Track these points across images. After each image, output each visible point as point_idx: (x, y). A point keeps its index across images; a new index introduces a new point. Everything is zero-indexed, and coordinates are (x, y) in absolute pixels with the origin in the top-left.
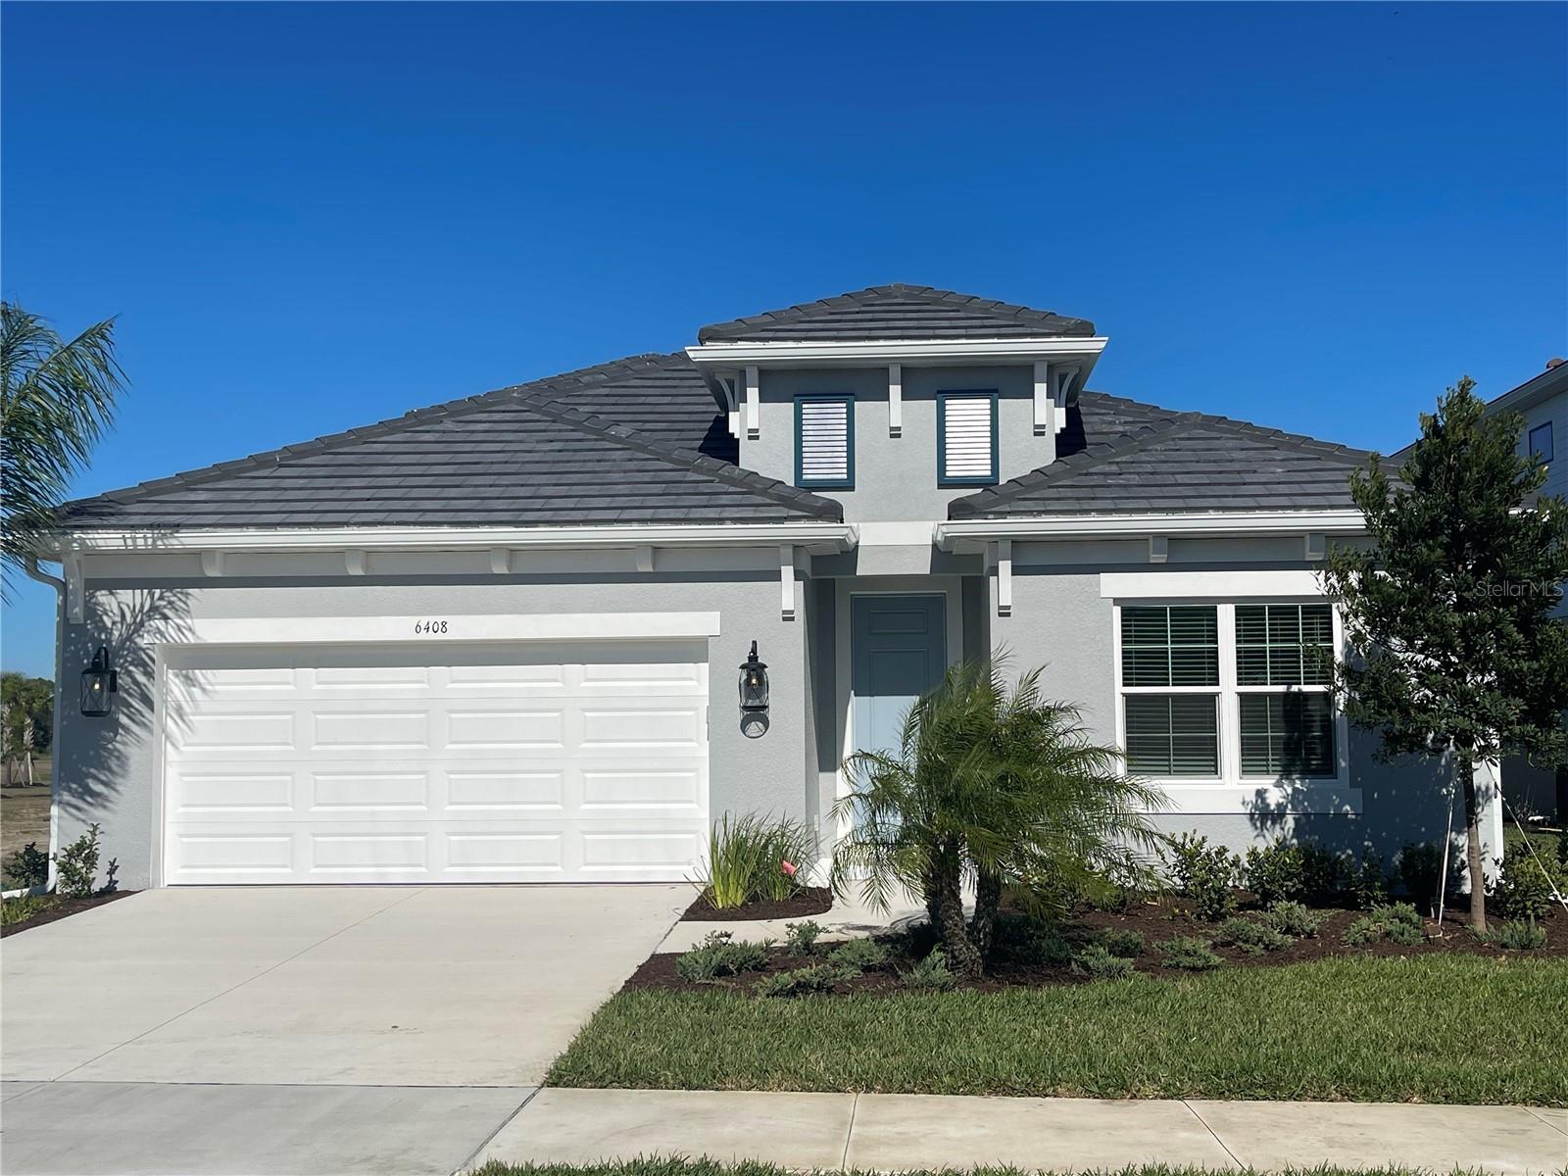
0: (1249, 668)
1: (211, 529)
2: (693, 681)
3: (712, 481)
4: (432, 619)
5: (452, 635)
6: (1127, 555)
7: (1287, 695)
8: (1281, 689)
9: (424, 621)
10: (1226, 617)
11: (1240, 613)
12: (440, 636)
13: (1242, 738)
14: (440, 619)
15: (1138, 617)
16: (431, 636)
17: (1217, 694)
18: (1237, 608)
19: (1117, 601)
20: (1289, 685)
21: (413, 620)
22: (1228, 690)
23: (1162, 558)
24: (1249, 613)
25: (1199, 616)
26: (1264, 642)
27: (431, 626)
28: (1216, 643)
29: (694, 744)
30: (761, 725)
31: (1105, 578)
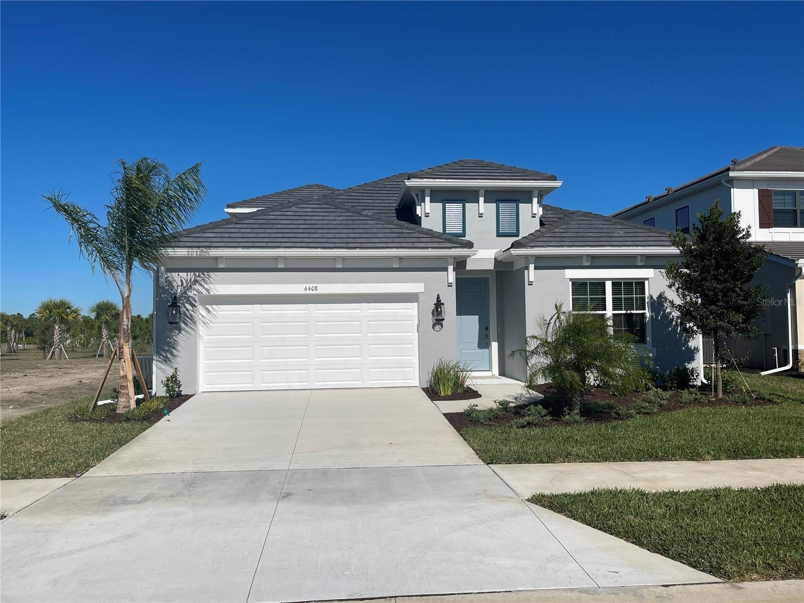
0: (616, 305)
1: (223, 248)
2: (412, 309)
3: (414, 233)
4: (311, 285)
5: (319, 292)
6: (575, 262)
7: (629, 314)
8: (626, 312)
9: (308, 286)
10: (609, 286)
11: (613, 284)
12: (314, 292)
14: (314, 285)
15: (579, 286)
16: (311, 292)
17: (605, 314)
18: (612, 283)
19: (571, 280)
20: (630, 310)
21: (304, 286)
22: (609, 312)
23: (588, 264)
24: (616, 284)
25: (599, 285)
26: (622, 295)
27: (311, 288)
28: (605, 295)
29: (412, 334)
30: (440, 326)
31: (567, 271)
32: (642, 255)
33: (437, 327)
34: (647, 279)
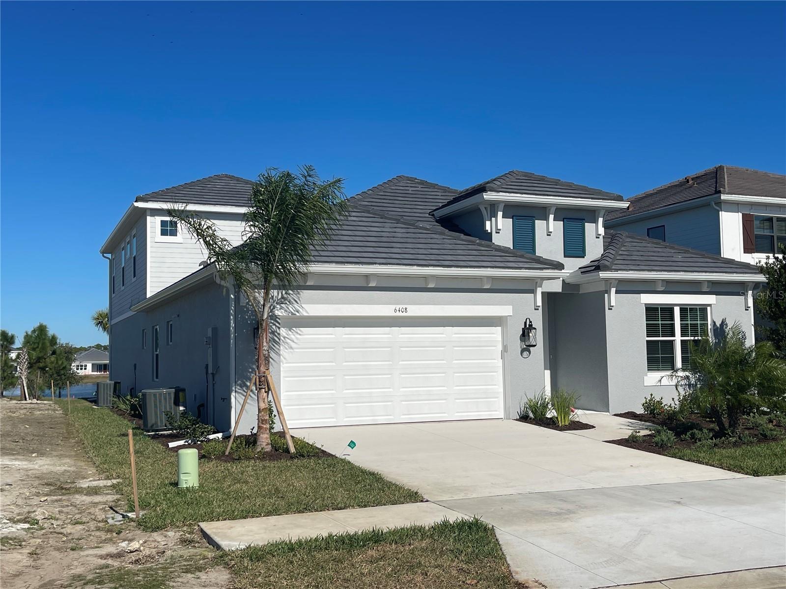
0: (684, 330)
2: (496, 333)
4: (401, 307)
5: (410, 313)
6: (649, 287)
7: (694, 341)
8: (692, 338)
9: (398, 307)
10: (677, 311)
12: (404, 314)
13: (682, 357)
14: (404, 307)
15: (651, 310)
16: (401, 314)
17: (674, 340)
18: (680, 308)
19: (645, 305)
20: (695, 337)
21: (393, 307)
22: (678, 338)
23: (662, 289)
24: (684, 310)
25: (668, 311)
26: (688, 321)
27: (401, 309)
28: (674, 321)
29: (496, 361)
30: (528, 353)
31: (642, 295)
32: (709, 282)
33: (525, 354)
34: (710, 305)
